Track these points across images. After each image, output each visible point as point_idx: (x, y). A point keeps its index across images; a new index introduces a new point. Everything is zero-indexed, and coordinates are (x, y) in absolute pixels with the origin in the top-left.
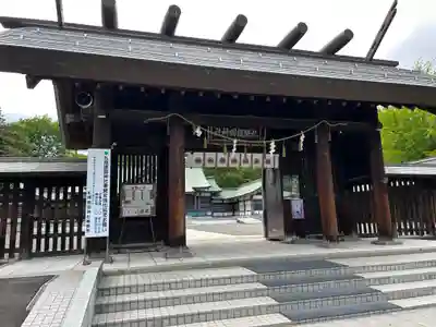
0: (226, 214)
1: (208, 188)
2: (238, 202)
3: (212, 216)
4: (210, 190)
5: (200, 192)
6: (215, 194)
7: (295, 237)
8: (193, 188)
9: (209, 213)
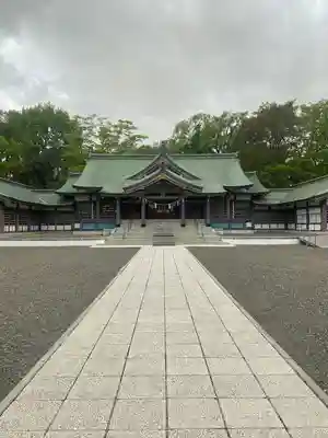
0: (274, 226)
1: (247, 187)
2: (296, 208)
3: (252, 228)
4: (251, 191)
5: (235, 194)
6: (258, 196)
8: (225, 188)
9: (249, 225)
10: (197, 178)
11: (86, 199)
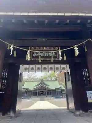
3: (62, 98)
5: (58, 89)
7: (81, 112)
8: (55, 88)
9: (61, 97)
10: (49, 86)
11: (25, 91)
